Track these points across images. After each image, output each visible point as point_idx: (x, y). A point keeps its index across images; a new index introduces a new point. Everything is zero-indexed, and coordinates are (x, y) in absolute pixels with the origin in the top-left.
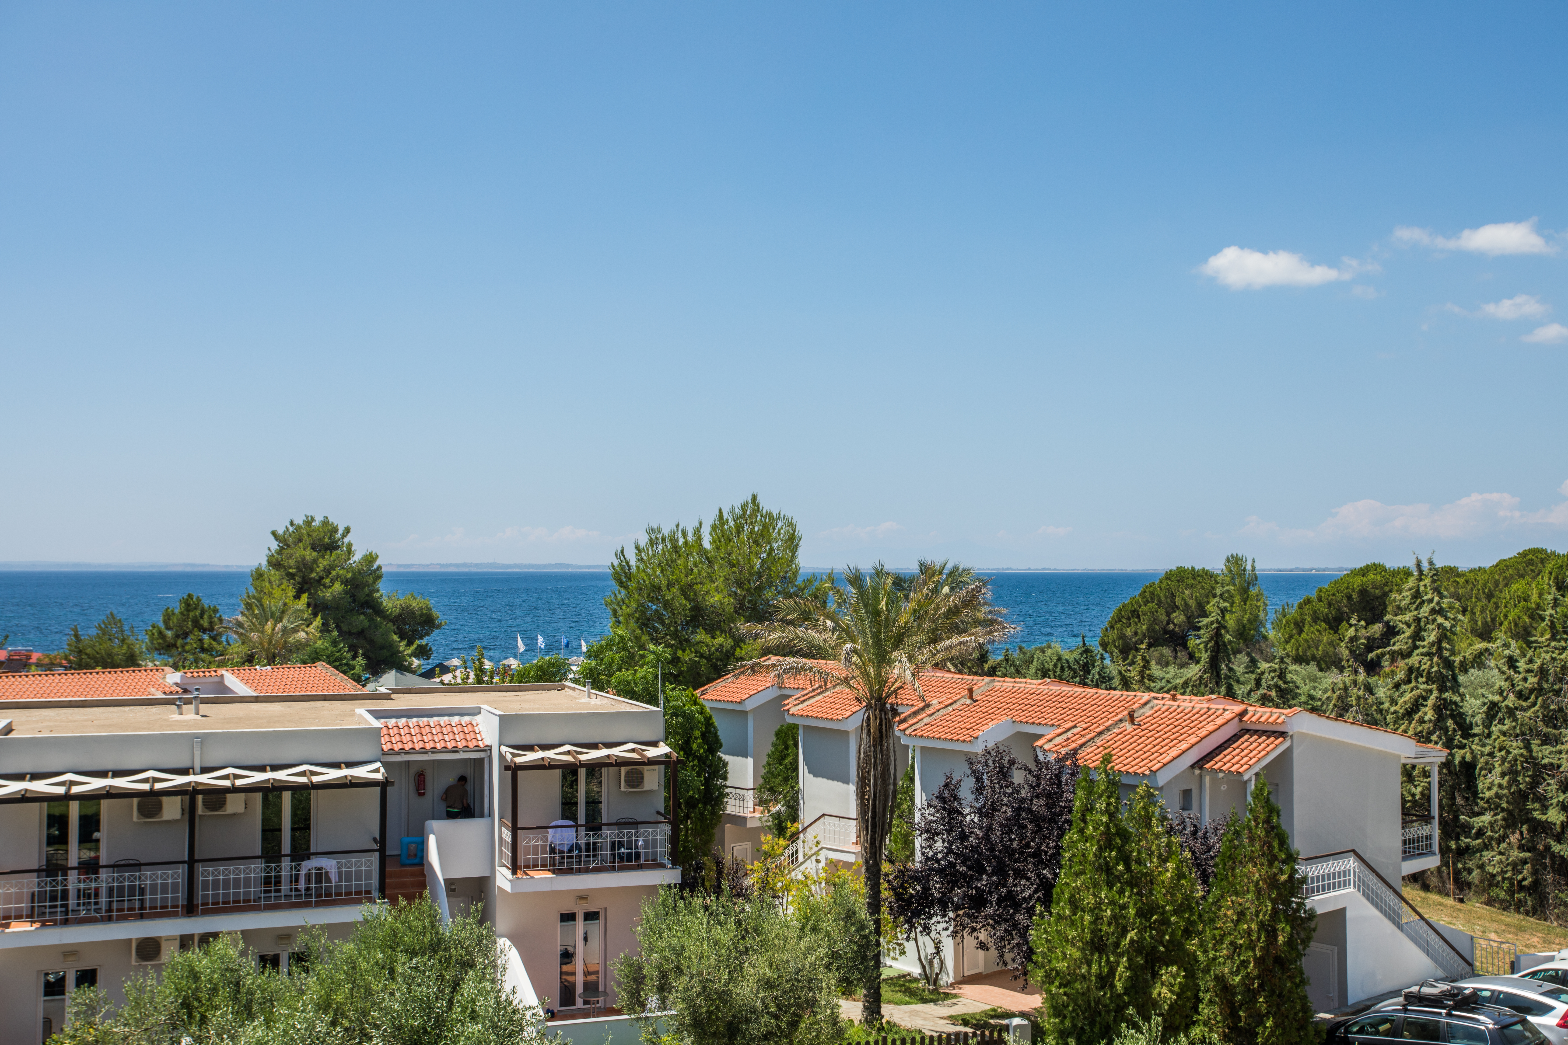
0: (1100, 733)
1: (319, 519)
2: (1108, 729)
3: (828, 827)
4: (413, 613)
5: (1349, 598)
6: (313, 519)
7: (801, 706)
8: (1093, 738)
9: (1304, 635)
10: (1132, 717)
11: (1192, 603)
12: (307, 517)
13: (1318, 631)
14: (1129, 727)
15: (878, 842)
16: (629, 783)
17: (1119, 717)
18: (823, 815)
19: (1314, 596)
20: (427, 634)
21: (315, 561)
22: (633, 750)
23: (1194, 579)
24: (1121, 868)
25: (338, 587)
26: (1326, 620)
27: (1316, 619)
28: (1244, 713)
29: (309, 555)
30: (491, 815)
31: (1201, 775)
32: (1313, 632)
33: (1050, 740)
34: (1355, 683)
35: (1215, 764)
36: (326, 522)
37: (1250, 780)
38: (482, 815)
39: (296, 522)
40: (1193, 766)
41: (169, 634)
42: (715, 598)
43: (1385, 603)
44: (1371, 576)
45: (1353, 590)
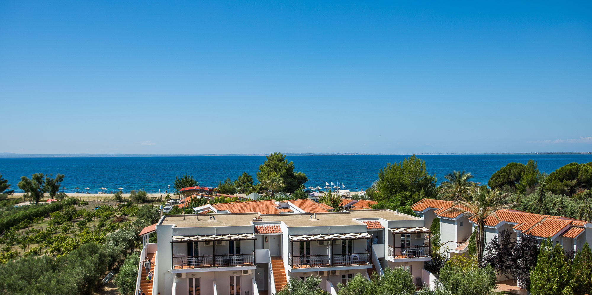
0: (533, 226)
1: (278, 153)
2: (534, 225)
3: (450, 244)
4: (301, 177)
5: (566, 173)
6: (276, 153)
7: (441, 214)
8: (531, 227)
9: (552, 183)
10: (541, 222)
11: (516, 173)
12: (275, 152)
13: (557, 182)
14: (540, 224)
15: (481, 253)
16: (417, 237)
17: (537, 222)
18: (449, 241)
19: (555, 172)
20: (305, 182)
21: (278, 164)
22: (419, 229)
23: (517, 166)
24: (554, 263)
25: (284, 171)
26: (559, 179)
27: (555, 178)
28: (571, 222)
29: (277, 163)
30: (384, 243)
31: (561, 237)
32: (555, 182)
33: (517, 227)
34: (586, 207)
35: (566, 235)
36: (279, 154)
37: (575, 239)
38: (382, 243)
39: (272, 154)
40: (559, 236)
41: (240, 182)
42: (406, 182)
43: (577, 174)
44: (573, 166)
45: (567, 170)
